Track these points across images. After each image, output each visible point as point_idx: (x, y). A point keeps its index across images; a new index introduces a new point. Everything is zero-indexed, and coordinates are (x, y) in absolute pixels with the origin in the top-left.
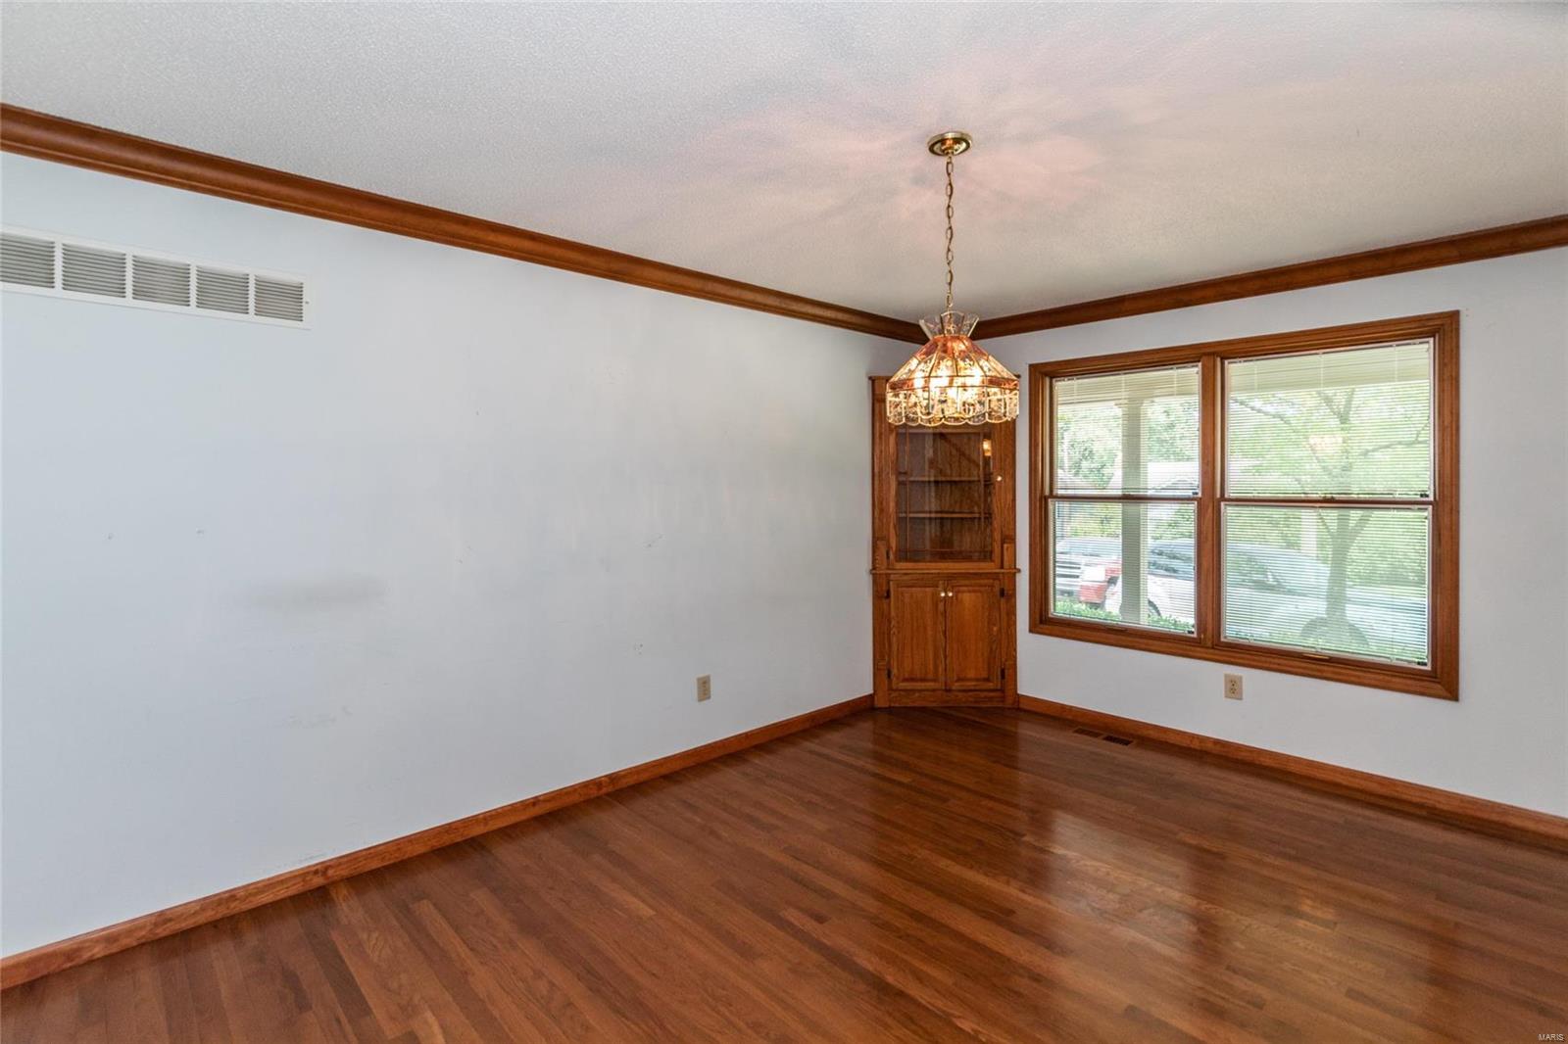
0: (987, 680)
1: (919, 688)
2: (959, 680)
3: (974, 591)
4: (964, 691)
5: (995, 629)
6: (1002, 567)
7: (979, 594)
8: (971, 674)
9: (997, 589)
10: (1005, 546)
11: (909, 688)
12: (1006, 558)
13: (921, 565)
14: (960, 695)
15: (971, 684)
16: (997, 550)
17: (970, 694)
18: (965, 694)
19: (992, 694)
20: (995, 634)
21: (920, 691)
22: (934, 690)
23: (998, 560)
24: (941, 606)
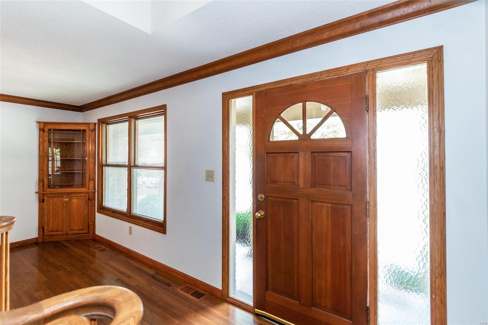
0: (83, 230)
1: (56, 234)
2: (71, 230)
3: (78, 199)
4: (74, 234)
5: (86, 212)
6: (89, 190)
7: (80, 200)
8: (76, 228)
9: (87, 198)
10: (90, 182)
11: (52, 234)
12: (90, 187)
13: (56, 190)
14: (73, 236)
15: (76, 232)
16: (87, 184)
17: (77, 235)
18: (75, 235)
19: (84, 235)
20: (86, 213)
21: (57, 235)
22: (62, 235)
23: (87, 187)
24: (65, 204)
